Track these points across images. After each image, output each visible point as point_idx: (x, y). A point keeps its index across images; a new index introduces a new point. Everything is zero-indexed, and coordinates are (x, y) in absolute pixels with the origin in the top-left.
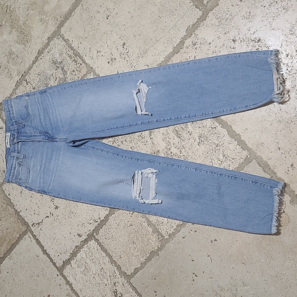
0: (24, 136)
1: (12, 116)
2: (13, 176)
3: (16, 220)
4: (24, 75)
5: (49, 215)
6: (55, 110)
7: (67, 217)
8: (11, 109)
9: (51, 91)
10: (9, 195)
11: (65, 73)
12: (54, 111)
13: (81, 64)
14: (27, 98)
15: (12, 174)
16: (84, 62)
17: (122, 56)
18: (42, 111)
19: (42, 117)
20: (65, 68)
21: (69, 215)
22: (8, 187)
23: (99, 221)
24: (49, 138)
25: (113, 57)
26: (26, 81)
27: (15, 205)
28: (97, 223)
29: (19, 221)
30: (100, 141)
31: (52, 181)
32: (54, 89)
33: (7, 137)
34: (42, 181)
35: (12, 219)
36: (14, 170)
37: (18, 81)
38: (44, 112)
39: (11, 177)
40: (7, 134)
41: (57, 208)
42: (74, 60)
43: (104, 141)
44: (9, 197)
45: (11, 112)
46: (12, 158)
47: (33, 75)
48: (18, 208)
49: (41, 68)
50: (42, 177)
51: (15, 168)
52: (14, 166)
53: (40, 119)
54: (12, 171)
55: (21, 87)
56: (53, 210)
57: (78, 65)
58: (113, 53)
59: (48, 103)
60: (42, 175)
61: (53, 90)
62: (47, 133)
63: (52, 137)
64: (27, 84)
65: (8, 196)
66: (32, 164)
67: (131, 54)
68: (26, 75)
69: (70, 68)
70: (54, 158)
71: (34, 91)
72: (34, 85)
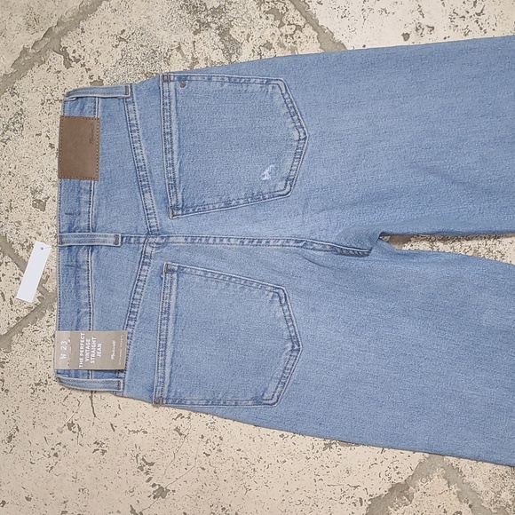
4: (57, 30)
11: (231, 46)
13: (299, 28)
16: (311, 21)
17: (458, 21)
20: (235, 33)
25: (424, 22)
37: (25, 51)
42: (272, 11)
47: (96, 37)
49: (135, 18)
57: (287, 30)
58: (425, 10)
64: (68, 66)
67: (492, 21)
68: (63, 34)
69: (256, 34)
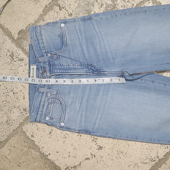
0: (59, 69)
1: (42, 45)
2: (41, 115)
3: (42, 164)
5: (90, 156)
6: (103, 40)
7: (114, 158)
8: (39, 38)
9: (98, 18)
10: (32, 136)
12: (101, 41)
14: (63, 25)
15: (40, 113)
18: (84, 41)
19: (84, 48)
21: (117, 155)
22: (30, 128)
23: (157, 160)
24: (94, 71)
26: (59, 6)
27: (41, 147)
28: (154, 163)
29: (47, 166)
30: (161, 74)
31: (98, 119)
32: (102, 16)
33: (32, 70)
34: (84, 119)
35: (36, 164)
36: (43, 108)
38: (87, 42)
39: (39, 116)
40: (31, 67)
41: (100, 148)
43: (165, 74)
44: (32, 139)
45: (40, 41)
46: (41, 94)
48: (46, 151)
50: (84, 115)
51: (44, 106)
52: (42, 103)
53: (82, 50)
54: (41, 109)
55: (51, 13)
56: (95, 151)
59: (95, 32)
60: (84, 113)
61: (100, 17)
62: (91, 65)
63: (97, 70)
65: (30, 137)
66: (70, 101)
70: (101, 93)
71: (70, 18)
72: (70, 11)
